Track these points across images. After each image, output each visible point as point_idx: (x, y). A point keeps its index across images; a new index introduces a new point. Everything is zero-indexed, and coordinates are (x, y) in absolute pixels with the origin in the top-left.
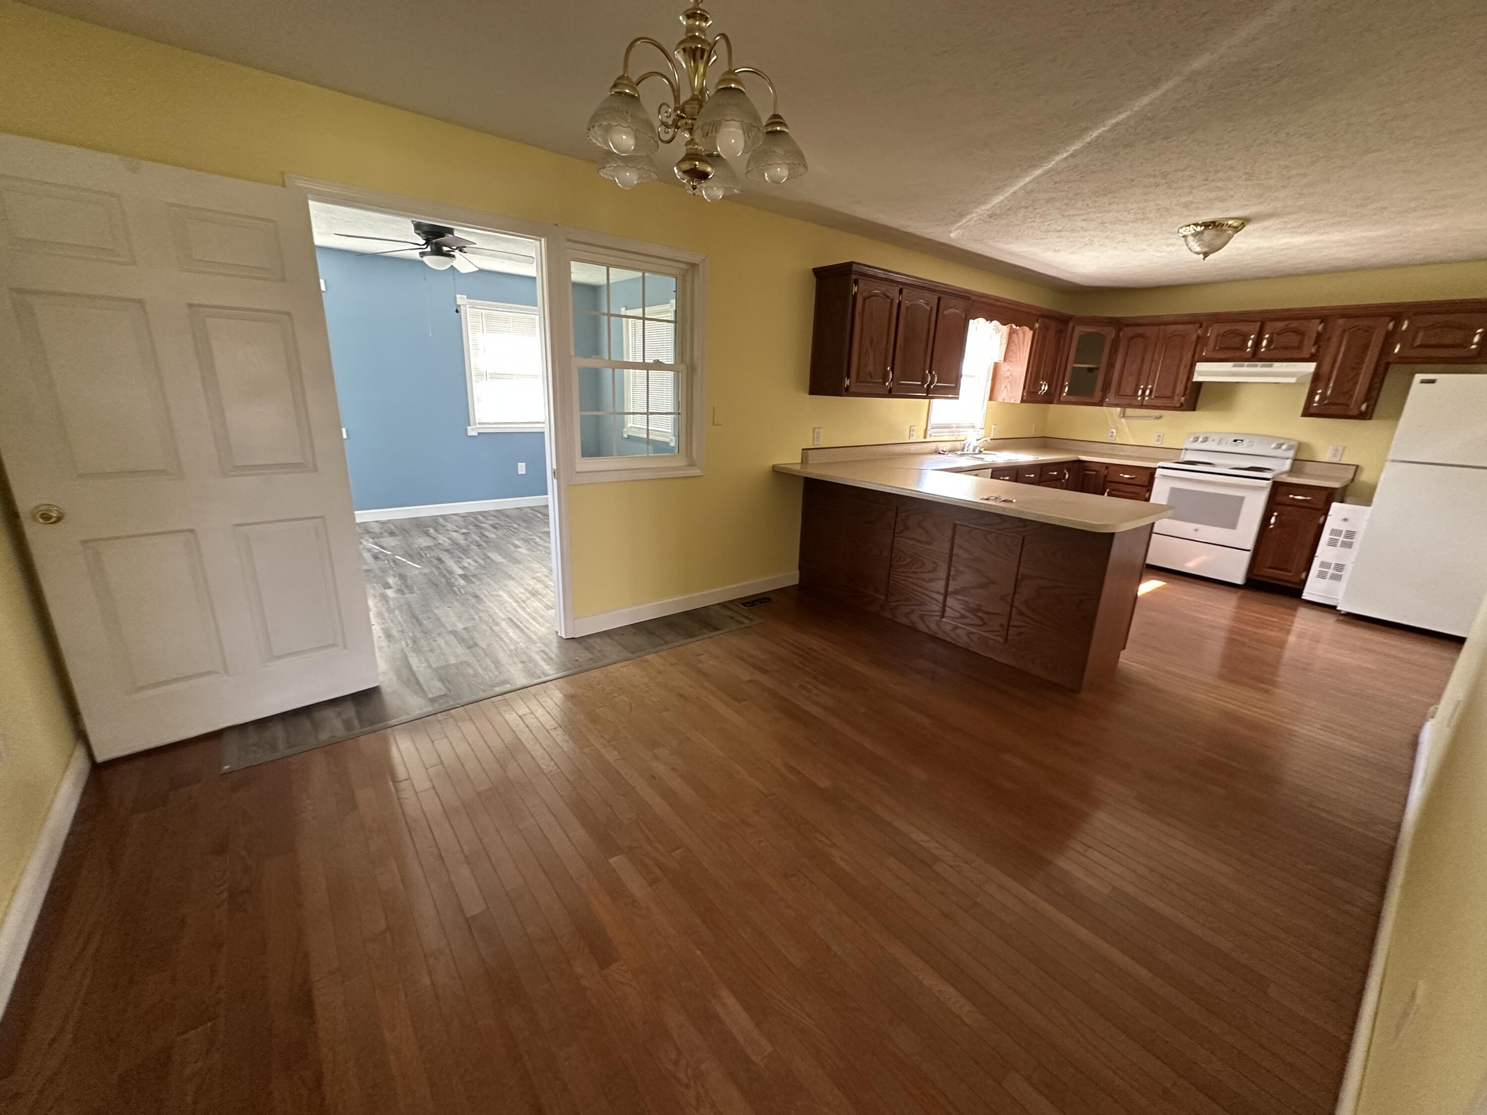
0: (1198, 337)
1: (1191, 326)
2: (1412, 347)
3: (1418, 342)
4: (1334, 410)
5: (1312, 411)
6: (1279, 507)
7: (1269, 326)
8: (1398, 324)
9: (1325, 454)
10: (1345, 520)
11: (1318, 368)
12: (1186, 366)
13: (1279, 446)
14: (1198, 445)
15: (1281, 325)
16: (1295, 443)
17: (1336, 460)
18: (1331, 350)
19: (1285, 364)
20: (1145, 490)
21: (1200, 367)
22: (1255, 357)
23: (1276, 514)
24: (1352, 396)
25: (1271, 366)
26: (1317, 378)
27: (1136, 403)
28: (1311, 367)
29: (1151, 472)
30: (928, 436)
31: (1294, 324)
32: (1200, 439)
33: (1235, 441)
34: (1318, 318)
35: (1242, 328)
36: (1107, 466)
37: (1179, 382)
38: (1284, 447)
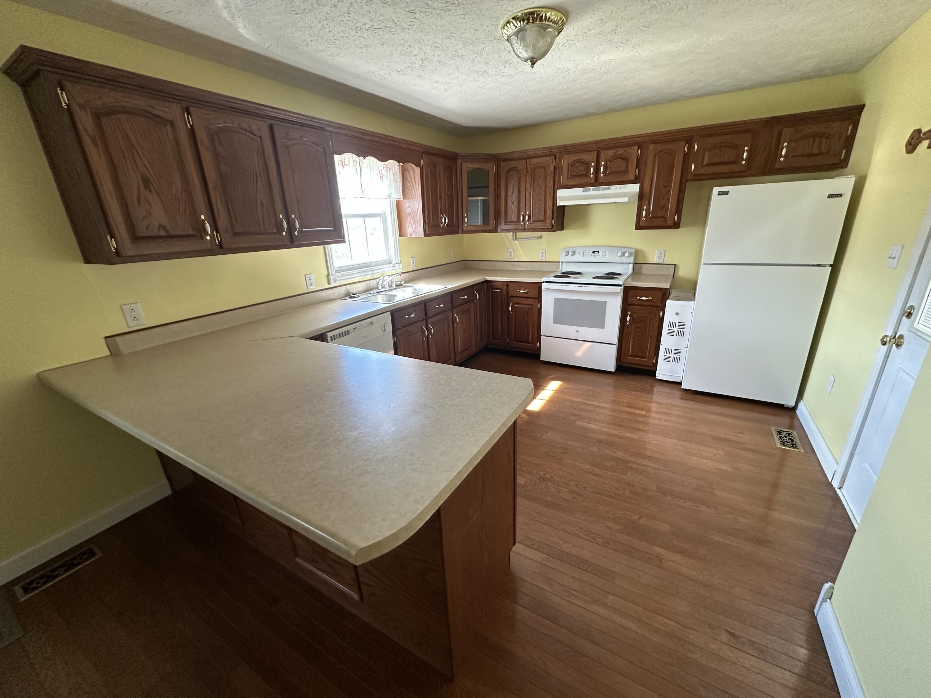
0: (555, 167)
1: (548, 158)
2: (702, 166)
3: (705, 162)
4: (658, 222)
5: (642, 224)
6: (631, 307)
7: (604, 155)
8: (691, 147)
9: (653, 258)
10: (677, 314)
11: (641, 188)
12: (550, 193)
13: (623, 254)
14: (569, 258)
15: (611, 152)
16: (633, 251)
17: (661, 262)
18: (649, 172)
19: (618, 186)
20: (537, 301)
21: (561, 193)
22: (597, 182)
23: (629, 313)
24: (667, 210)
25: (609, 189)
26: (641, 196)
27: (521, 227)
28: (635, 188)
29: (538, 286)
30: (332, 281)
31: (620, 151)
32: (570, 253)
33: (594, 252)
34: (635, 144)
35: (585, 157)
36: (507, 283)
37: (548, 207)
38: (627, 255)
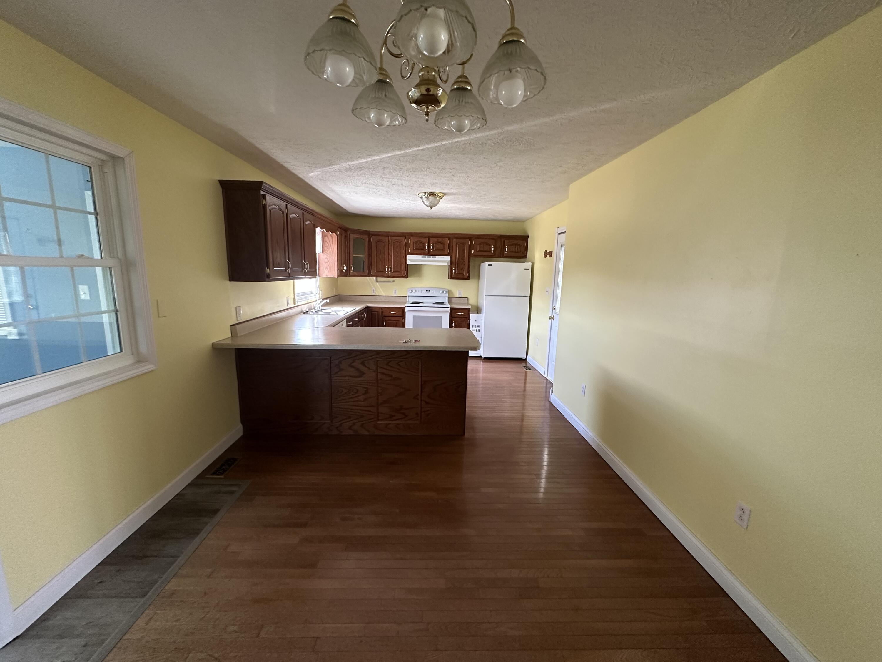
0: (406, 243)
1: (402, 238)
2: (477, 251)
3: (478, 250)
4: (460, 276)
5: (453, 277)
6: (454, 319)
7: (432, 240)
8: (471, 243)
9: (457, 295)
10: (476, 321)
11: (451, 258)
12: (404, 257)
13: (443, 292)
14: (413, 294)
15: (436, 239)
16: (447, 290)
17: (460, 296)
18: (454, 251)
19: (440, 257)
20: (401, 318)
21: (409, 257)
22: (429, 254)
23: (453, 322)
24: (464, 270)
25: (435, 257)
26: (451, 262)
27: (386, 275)
28: (448, 258)
29: (403, 310)
30: (296, 303)
31: (440, 240)
32: (414, 291)
33: (427, 291)
34: (446, 238)
35: (423, 240)
36: (382, 308)
37: (402, 265)
38: (445, 292)
